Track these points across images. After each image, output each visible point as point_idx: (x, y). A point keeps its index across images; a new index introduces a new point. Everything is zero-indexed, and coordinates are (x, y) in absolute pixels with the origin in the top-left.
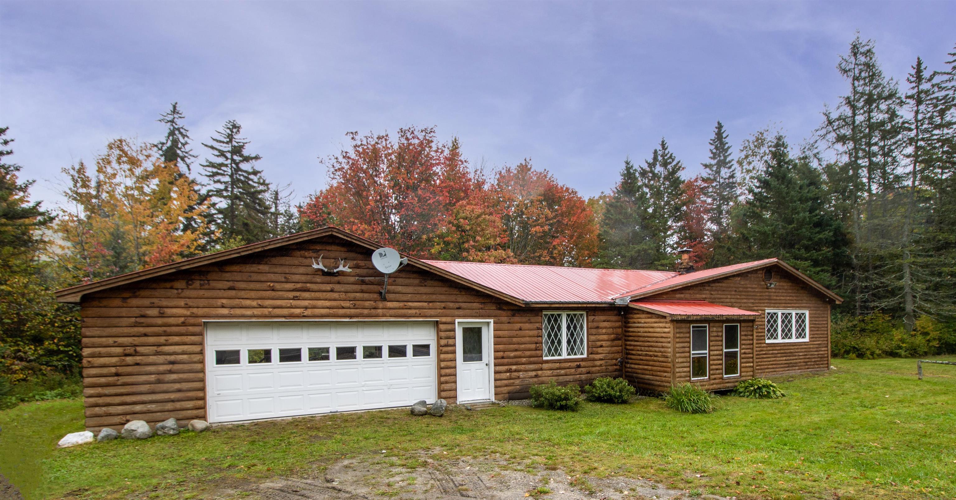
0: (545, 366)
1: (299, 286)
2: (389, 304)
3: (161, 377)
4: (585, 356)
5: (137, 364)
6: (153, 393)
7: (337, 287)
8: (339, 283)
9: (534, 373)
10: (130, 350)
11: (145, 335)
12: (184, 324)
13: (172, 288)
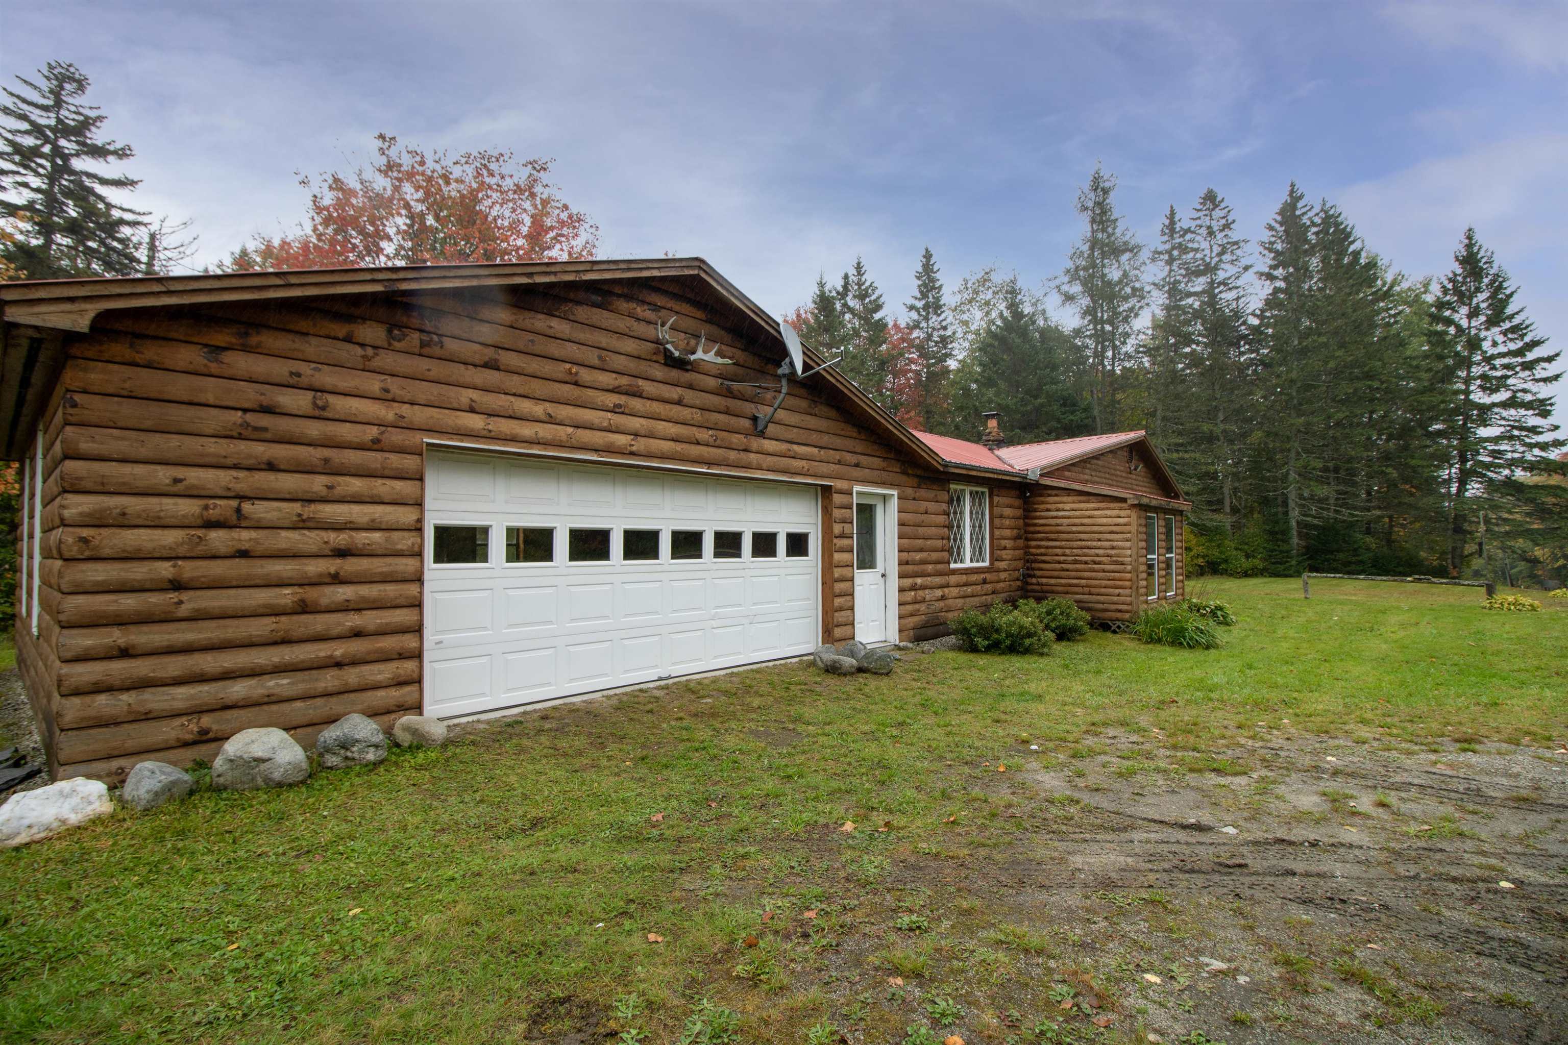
0: (953, 579)
1: (624, 381)
2: (769, 445)
3: (311, 594)
4: (986, 564)
5: (244, 554)
6: (286, 641)
7: (689, 396)
8: (691, 387)
9: (939, 593)
10: (223, 508)
11: (271, 467)
12: (376, 445)
13: (348, 339)
